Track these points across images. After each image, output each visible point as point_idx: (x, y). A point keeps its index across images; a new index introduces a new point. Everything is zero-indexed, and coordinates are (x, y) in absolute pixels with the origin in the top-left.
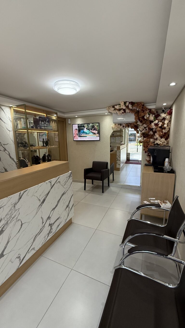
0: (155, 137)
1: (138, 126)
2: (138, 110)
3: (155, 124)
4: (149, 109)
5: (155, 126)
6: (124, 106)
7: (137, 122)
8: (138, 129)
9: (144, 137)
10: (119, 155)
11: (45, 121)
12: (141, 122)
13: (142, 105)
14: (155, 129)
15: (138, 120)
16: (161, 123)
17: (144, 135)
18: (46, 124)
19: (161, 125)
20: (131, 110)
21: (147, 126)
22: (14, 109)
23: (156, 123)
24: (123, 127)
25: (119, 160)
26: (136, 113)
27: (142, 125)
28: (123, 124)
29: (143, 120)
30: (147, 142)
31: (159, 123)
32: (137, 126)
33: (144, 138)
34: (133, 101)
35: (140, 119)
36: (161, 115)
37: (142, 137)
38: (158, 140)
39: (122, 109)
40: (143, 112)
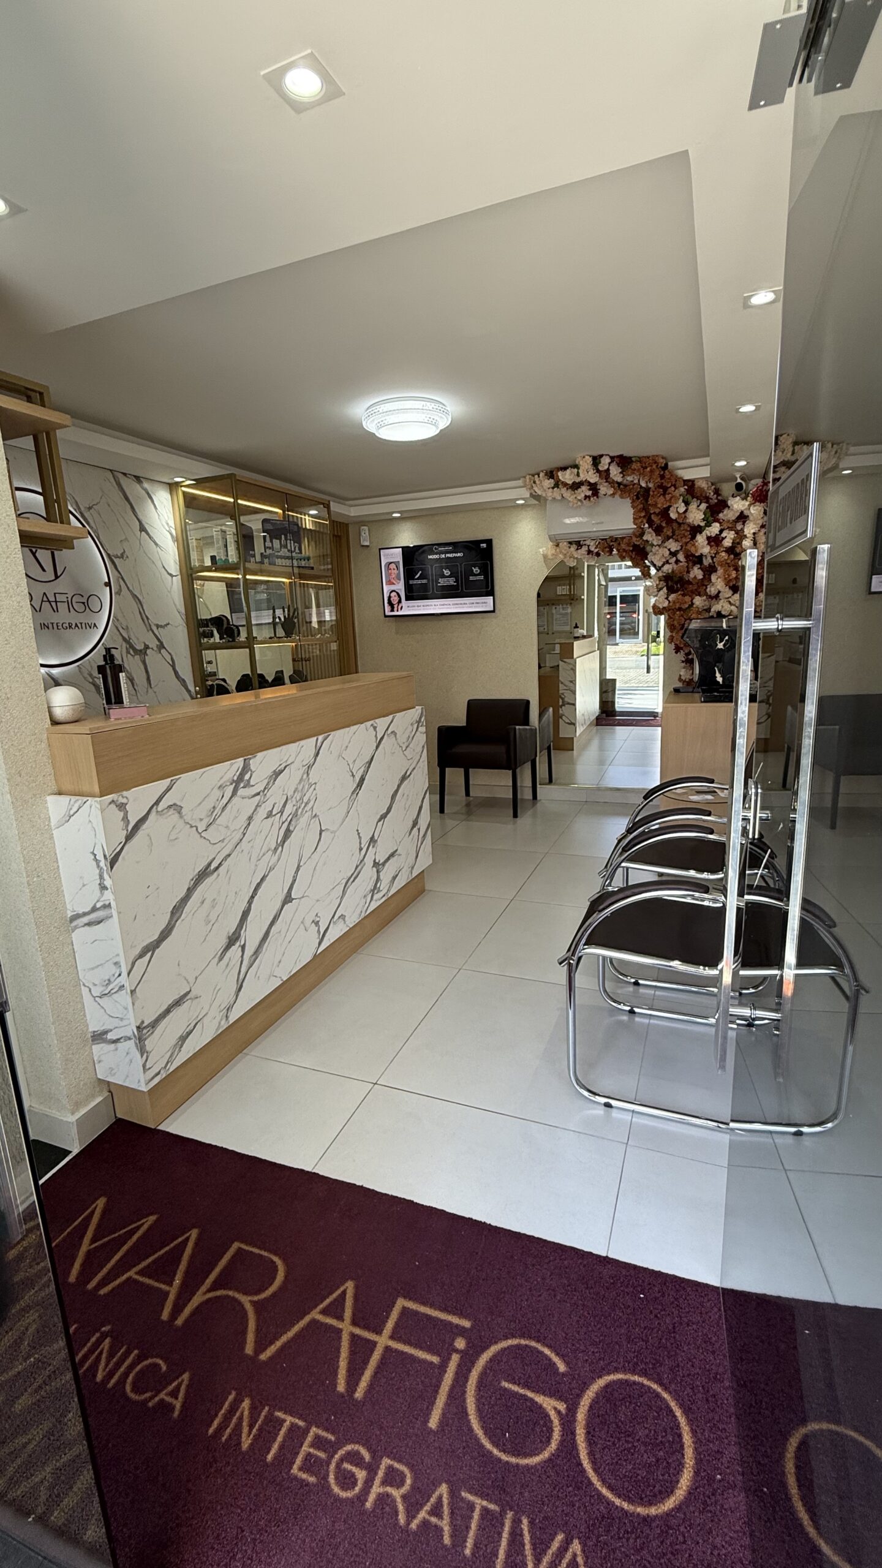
0: (712, 589)
1: (648, 548)
2: (644, 485)
3: (709, 538)
4: (686, 482)
5: (709, 547)
6: (591, 472)
7: (642, 534)
8: (647, 559)
9: (671, 590)
10: (571, 682)
11: (283, 536)
12: (658, 531)
13: (661, 467)
14: (709, 559)
15: (647, 525)
16: (733, 532)
17: (672, 583)
18: (286, 546)
19: (733, 543)
20: (621, 488)
21: (679, 548)
22: (184, 493)
23: (713, 535)
24: (589, 552)
25: (569, 704)
26: (638, 498)
27: (660, 543)
28: (587, 543)
29: (664, 524)
30: (680, 609)
31: (723, 535)
32: (644, 548)
33: (668, 595)
34: (626, 454)
35: (653, 521)
36: (729, 503)
37: (661, 592)
38: (722, 601)
39: (583, 484)
40: (664, 494)
